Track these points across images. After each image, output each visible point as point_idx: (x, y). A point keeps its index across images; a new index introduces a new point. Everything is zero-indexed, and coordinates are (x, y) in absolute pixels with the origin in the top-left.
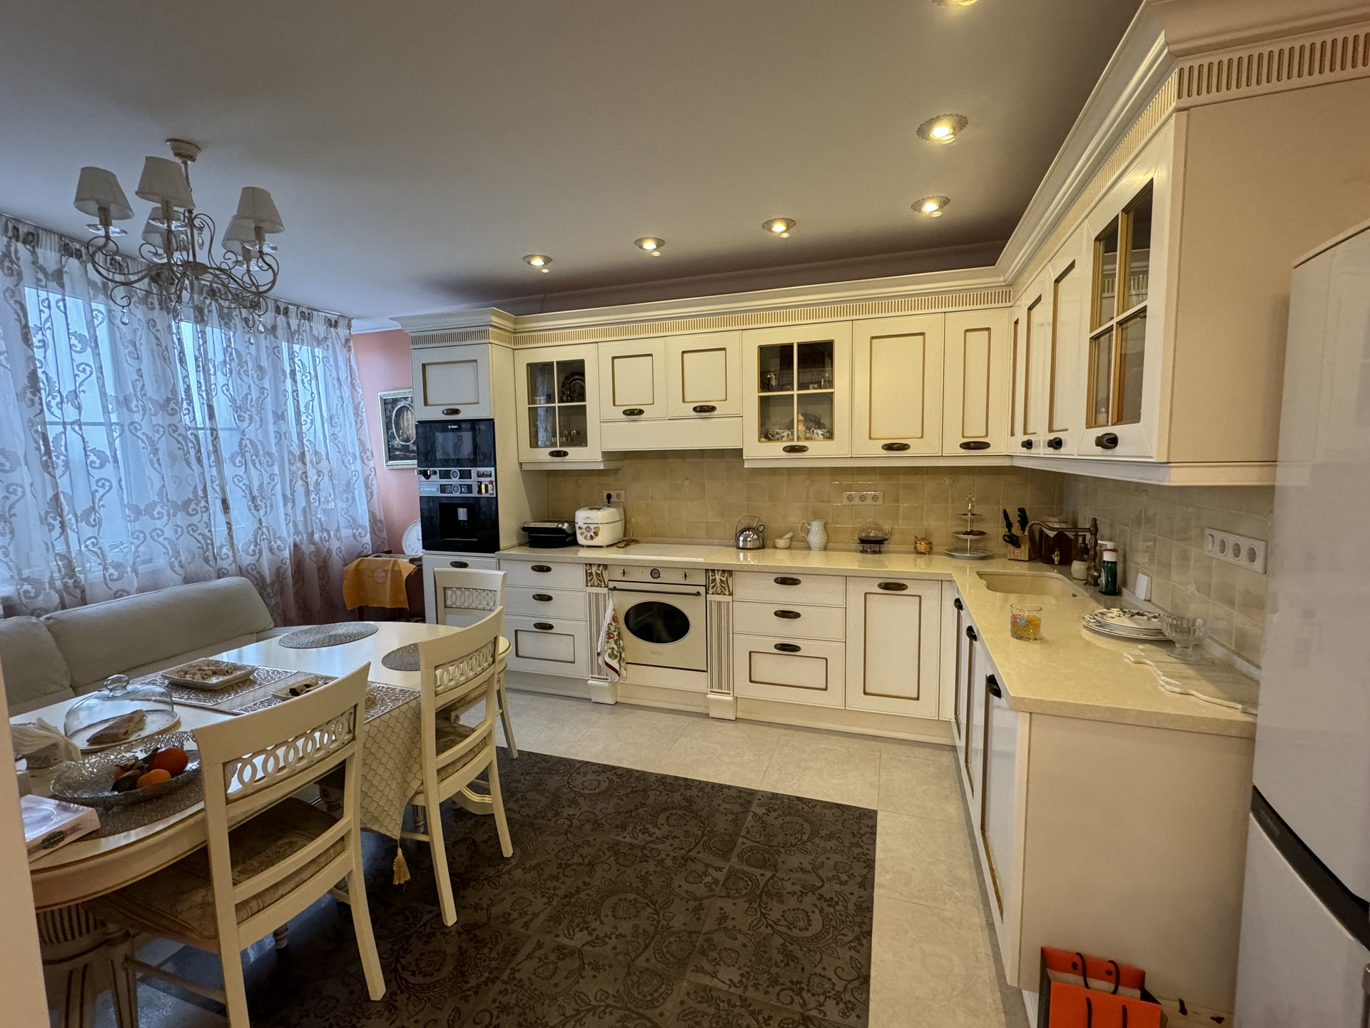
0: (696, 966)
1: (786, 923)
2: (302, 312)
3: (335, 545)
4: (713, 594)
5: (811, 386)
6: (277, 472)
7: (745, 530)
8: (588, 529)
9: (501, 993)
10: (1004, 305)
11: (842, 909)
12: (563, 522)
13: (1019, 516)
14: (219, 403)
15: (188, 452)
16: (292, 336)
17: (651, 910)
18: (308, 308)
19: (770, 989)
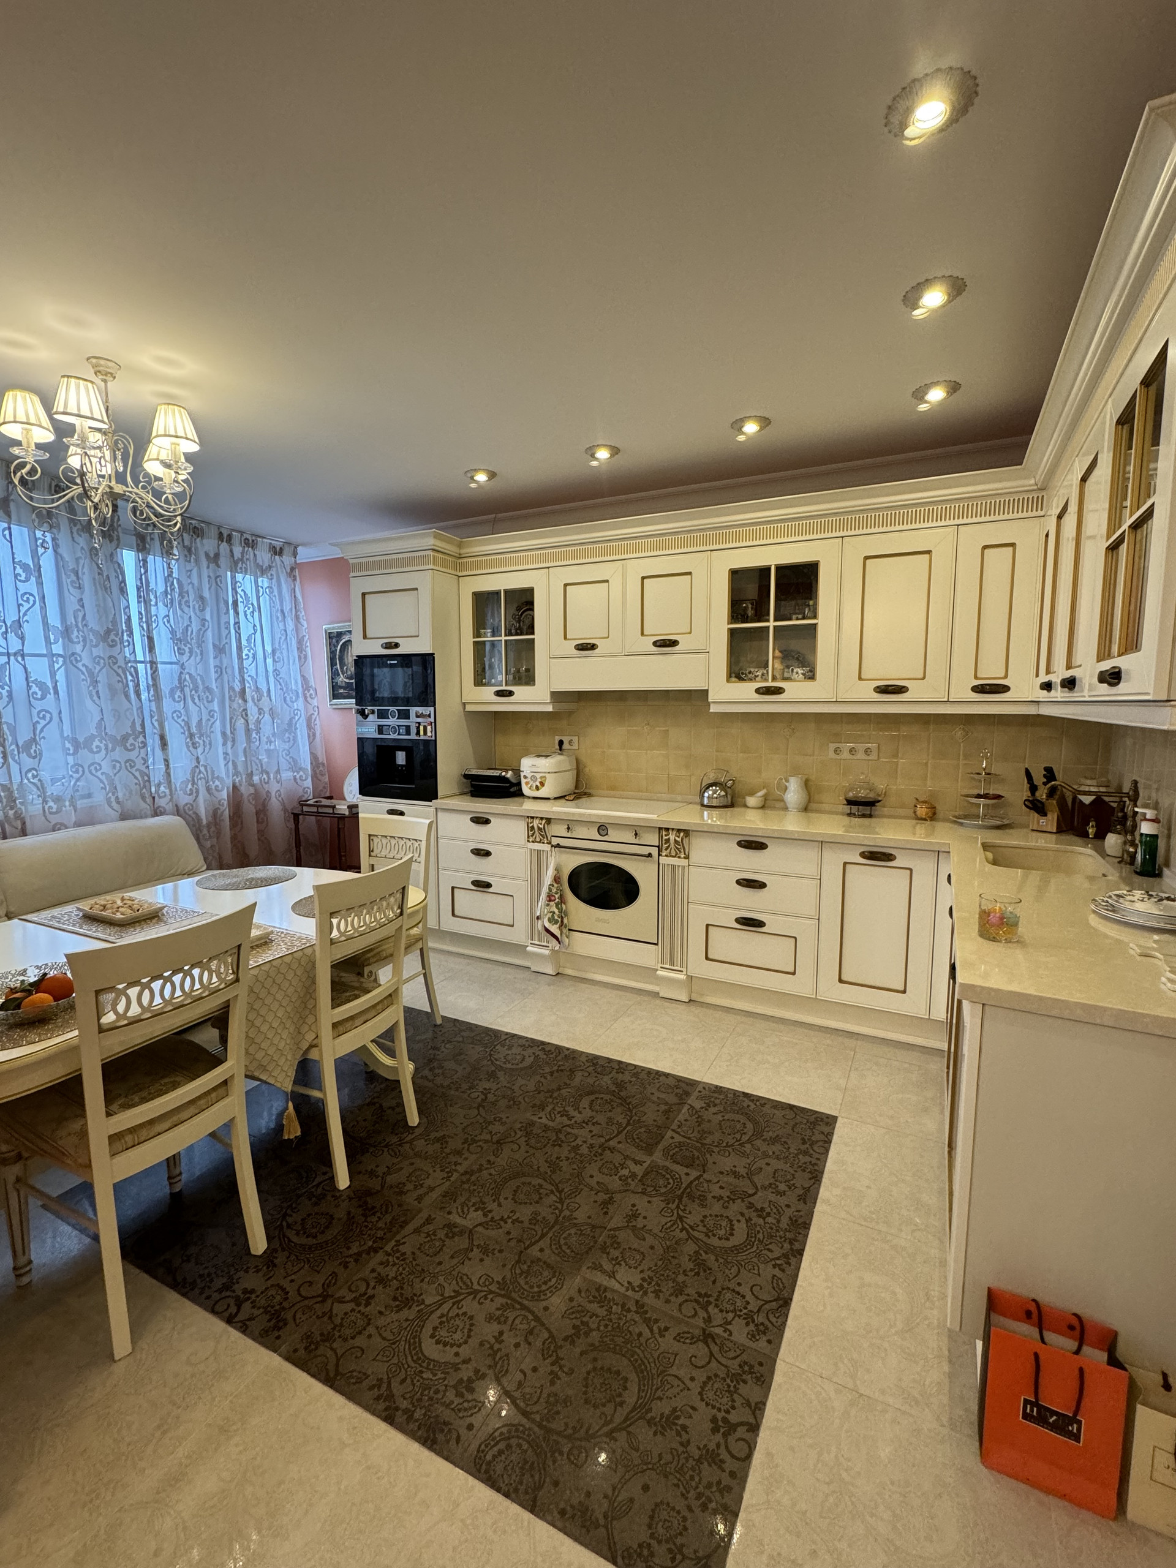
0: (593, 1263)
1: (705, 1230)
2: (246, 539)
3: (274, 788)
4: (666, 856)
5: (794, 617)
6: (216, 709)
7: (711, 785)
8: (534, 778)
9: (381, 1263)
10: (1035, 513)
11: (774, 1221)
12: (507, 771)
13: (1045, 776)
14: (159, 635)
15: (127, 686)
16: (235, 565)
17: (555, 1198)
18: (253, 535)
19: (673, 1299)
